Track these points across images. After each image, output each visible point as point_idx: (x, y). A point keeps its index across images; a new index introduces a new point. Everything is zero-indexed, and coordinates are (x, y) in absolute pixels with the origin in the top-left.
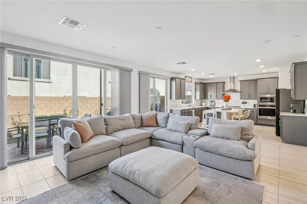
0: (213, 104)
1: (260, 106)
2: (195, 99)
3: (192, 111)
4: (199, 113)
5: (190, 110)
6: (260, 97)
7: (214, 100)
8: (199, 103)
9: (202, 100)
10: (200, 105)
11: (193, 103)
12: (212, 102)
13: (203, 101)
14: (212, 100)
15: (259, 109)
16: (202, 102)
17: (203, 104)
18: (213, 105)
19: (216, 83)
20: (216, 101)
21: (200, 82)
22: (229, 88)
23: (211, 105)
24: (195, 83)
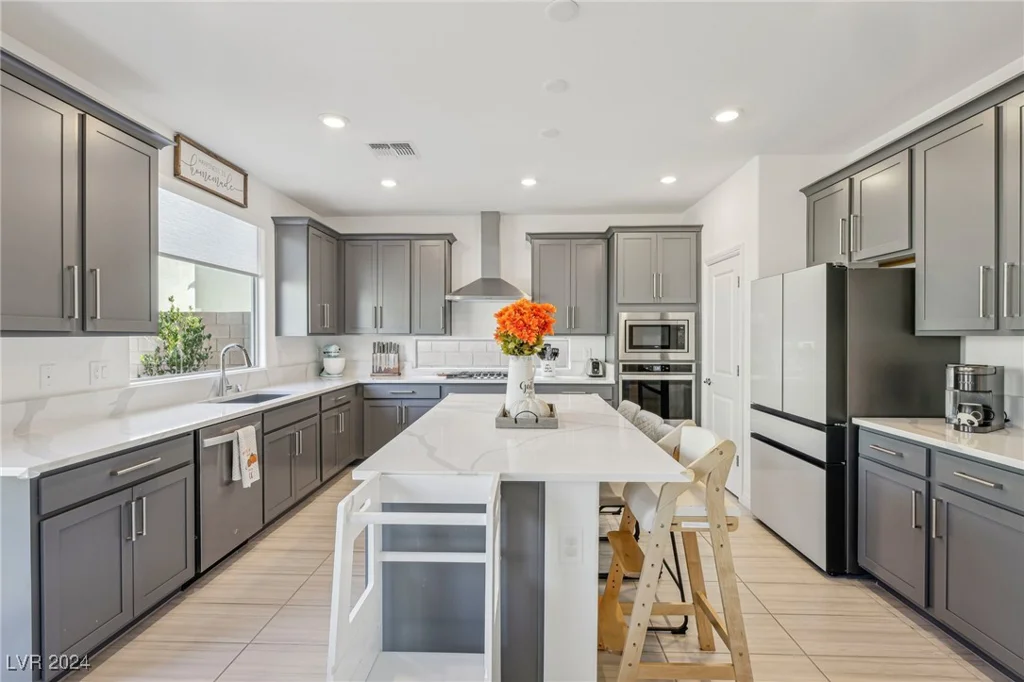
0: (392, 365)
1: (628, 368)
2: (278, 332)
3: (230, 444)
4: (300, 437)
5: (208, 442)
6: (628, 323)
7: (394, 340)
8: (306, 355)
9: (324, 340)
10: (312, 369)
11: (263, 364)
12: (382, 348)
13: (329, 345)
14: (385, 340)
15: (625, 383)
16: (327, 354)
17: (333, 364)
18: (387, 372)
19: (412, 238)
20: (408, 344)
21: (311, 220)
22: (478, 275)
23: (378, 371)
24: (272, 222)
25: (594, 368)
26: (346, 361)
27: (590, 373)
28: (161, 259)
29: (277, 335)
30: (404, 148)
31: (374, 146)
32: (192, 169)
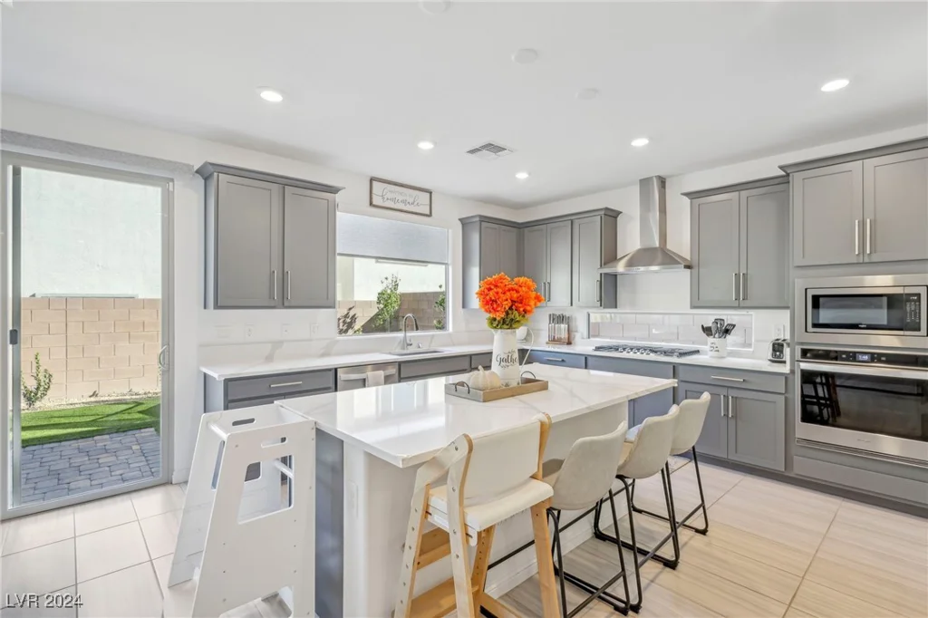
0: (564, 335)
1: (807, 354)
5: (346, 376)
6: (811, 292)
7: (566, 312)
12: (556, 319)
14: (559, 312)
15: (806, 374)
18: (559, 341)
19: (571, 218)
21: (480, 216)
22: (637, 246)
23: (554, 340)
24: (459, 223)
25: (774, 350)
26: (528, 330)
27: (770, 358)
28: (338, 258)
29: (464, 307)
30: (492, 148)
31: (472, 152)
32: (383, 198)
